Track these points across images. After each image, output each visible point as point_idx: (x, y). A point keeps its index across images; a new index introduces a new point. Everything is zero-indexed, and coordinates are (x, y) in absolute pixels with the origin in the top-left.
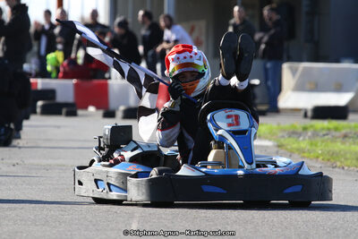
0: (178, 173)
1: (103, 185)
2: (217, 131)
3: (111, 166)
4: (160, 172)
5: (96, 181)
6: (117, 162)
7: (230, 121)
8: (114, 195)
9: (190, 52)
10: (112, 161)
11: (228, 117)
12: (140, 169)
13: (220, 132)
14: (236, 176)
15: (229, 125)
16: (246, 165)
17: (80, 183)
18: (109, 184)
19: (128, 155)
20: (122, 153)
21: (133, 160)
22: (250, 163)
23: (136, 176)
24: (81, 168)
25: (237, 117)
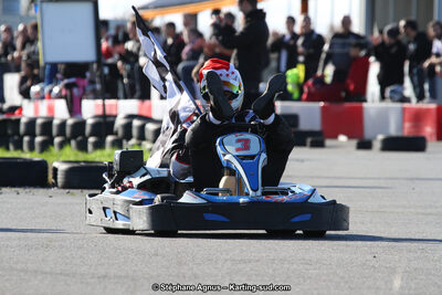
0: (180, 201)
1: (110, 213)
2: (224, 155)
3: (118, 193)
4: (163, 199)
5: (104, 209)
6: (125, 189)
7: (239, 145)
8: (120, 224)
9: (227, 69)
10: (120, 188)
11: (239, 141)
12: (146, 196)
13: (228, 157)
14: (239, 203)
15: (238, 150)
16: (251, 192)
17: (90, 212)
18: (115, 213)
19: (136, 181)
20: (131, 179)
21: (141, 187)
22: (255, 190)
23: (141, 203)
24: (91, 196)
25: (247, 141)
